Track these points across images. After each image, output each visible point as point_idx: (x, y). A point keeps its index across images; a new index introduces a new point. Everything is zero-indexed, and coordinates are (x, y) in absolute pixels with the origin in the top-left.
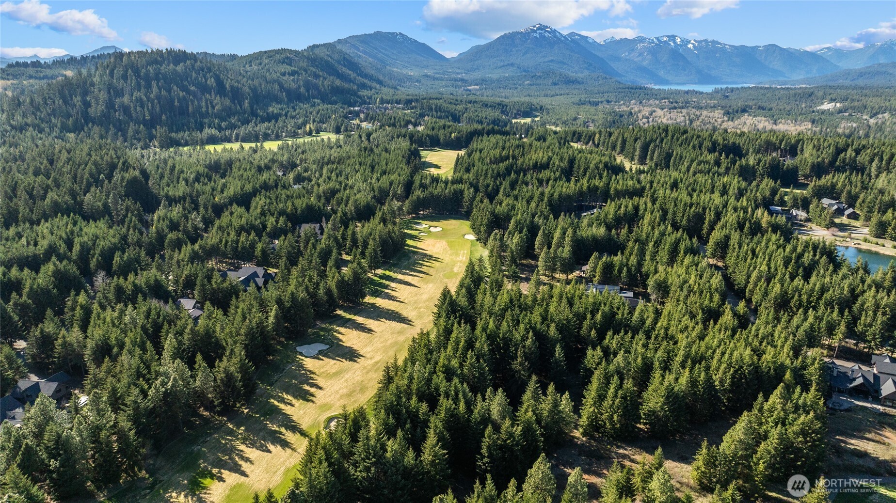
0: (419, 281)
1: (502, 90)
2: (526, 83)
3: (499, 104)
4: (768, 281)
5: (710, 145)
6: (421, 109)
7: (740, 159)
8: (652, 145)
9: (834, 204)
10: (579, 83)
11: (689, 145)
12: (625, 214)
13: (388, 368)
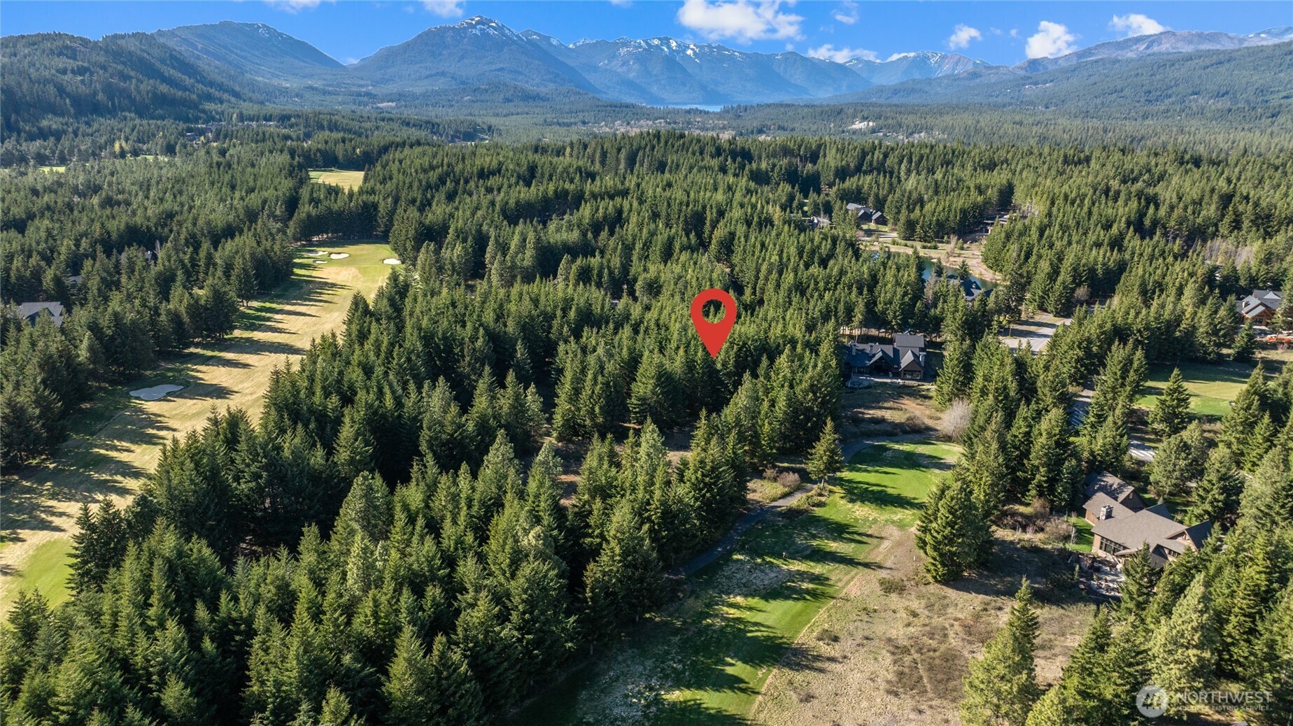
0: (318, 311)
1: (430, 108)
2: (466, 98)
3: (428, 122)
4: (780, 273)
5: (713, 151)
6: (305, 127)
7: (750, 163)
8: (641, 153)
9: (861, 209)
10: (543, 99)
11: (687, 151)
12: (605, 217)
13: (276, 373)
